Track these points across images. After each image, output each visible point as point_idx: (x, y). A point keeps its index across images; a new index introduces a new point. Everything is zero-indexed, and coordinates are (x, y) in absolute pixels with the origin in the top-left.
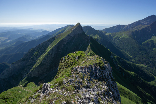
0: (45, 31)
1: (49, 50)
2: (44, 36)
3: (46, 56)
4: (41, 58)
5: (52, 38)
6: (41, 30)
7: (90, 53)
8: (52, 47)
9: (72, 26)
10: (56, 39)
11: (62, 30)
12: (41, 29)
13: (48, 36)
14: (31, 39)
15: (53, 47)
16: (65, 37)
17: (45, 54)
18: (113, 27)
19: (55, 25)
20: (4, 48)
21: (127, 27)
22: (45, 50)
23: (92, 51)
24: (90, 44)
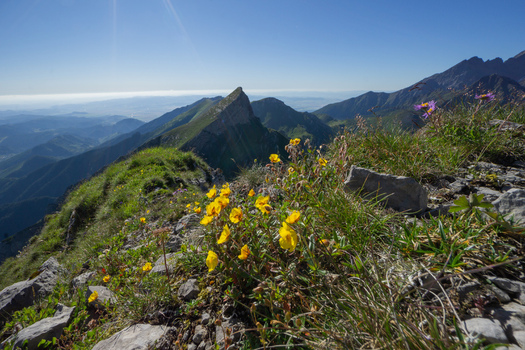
0: (130, 121)
5: (151, 143)
6: (115, 117)
11: (185, 114)
12: (112, 114)
14: (78, 149)
16: (192, 136)
18: (353, 99)
21: (397, 97)
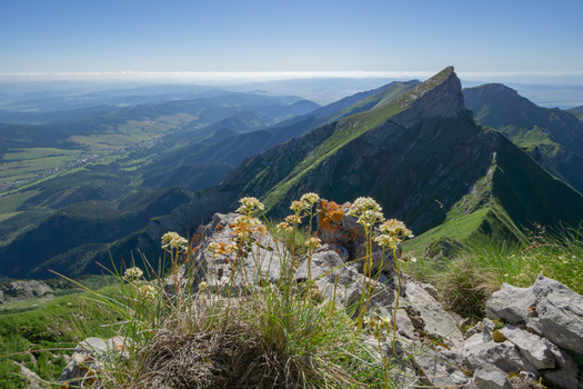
0: (305, 103)
1: (305, 171)
2: (296, 118)
3: (291, 189)
4: (276, 192)
5: (325, 128)
6: (292, 98)
7: (483, 212)
8: (318, 161)
9: (414, 83)
10: (338, 133)
11: (367, 100)
12: (290, 95)
13: (310, 119)
14: (256, 125)
15: (322, 162)
16: (373, 126)
17: (289, 182)
19: (345, 80)
20: (186, 144)
22: (291, 169)
23: (499, 208)
24: (491, 171)
